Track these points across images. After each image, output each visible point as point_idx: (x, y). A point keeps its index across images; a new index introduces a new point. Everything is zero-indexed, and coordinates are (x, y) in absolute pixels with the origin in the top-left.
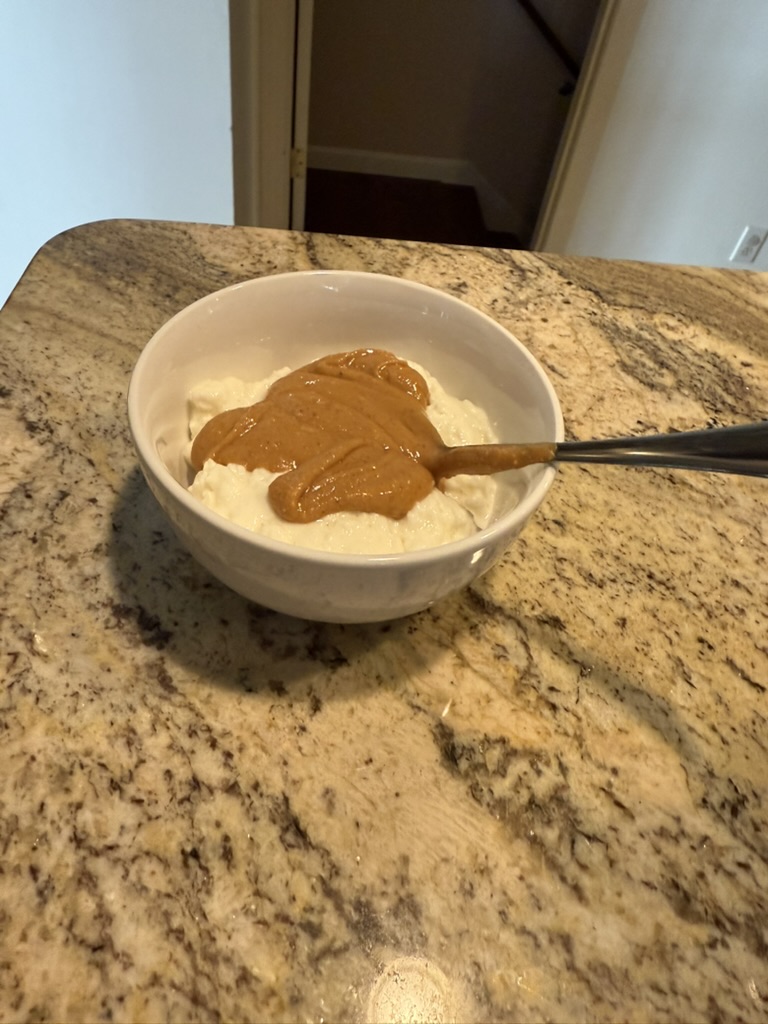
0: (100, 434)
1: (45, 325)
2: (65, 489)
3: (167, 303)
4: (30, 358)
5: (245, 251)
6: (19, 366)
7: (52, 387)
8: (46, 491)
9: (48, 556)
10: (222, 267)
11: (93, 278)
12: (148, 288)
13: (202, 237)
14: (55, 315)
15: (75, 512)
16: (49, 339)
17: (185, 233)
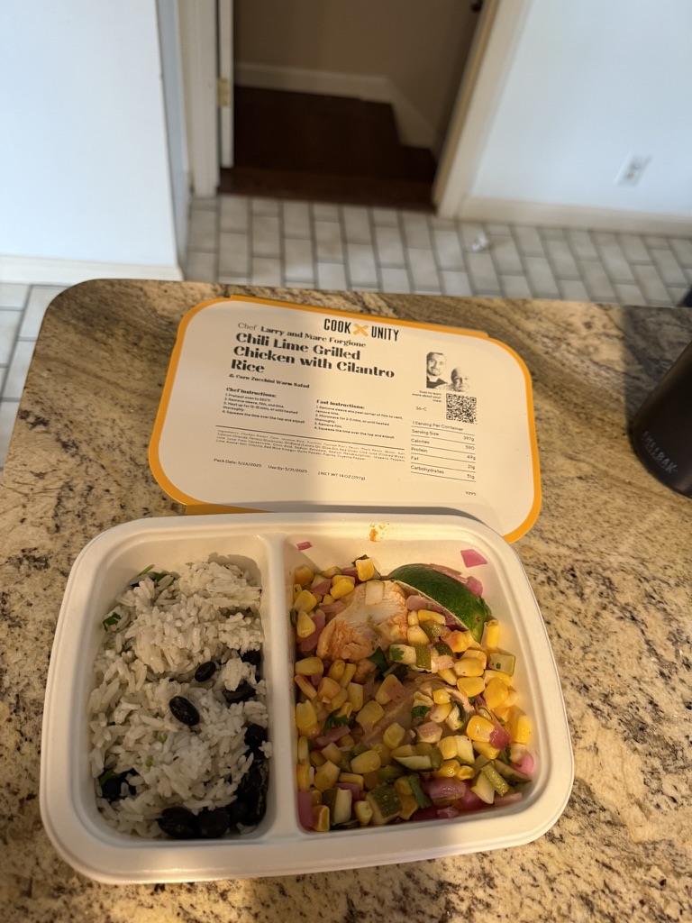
0: (105, 448)
1: (61, 371)
2: (90, 484)
3: (135, 350)
4: (56, 397)
5: (182, 303)
6: (49, 403)
7: (72, 417)
8: (80, 486)
9: (87, 524)
10: (168, 318)
11: (85, 332)
12: (121, 339)
13: (153, 291)
14: (66, 363)
15: (98, 498)
16: (65, 382)
17: (141, 289)
